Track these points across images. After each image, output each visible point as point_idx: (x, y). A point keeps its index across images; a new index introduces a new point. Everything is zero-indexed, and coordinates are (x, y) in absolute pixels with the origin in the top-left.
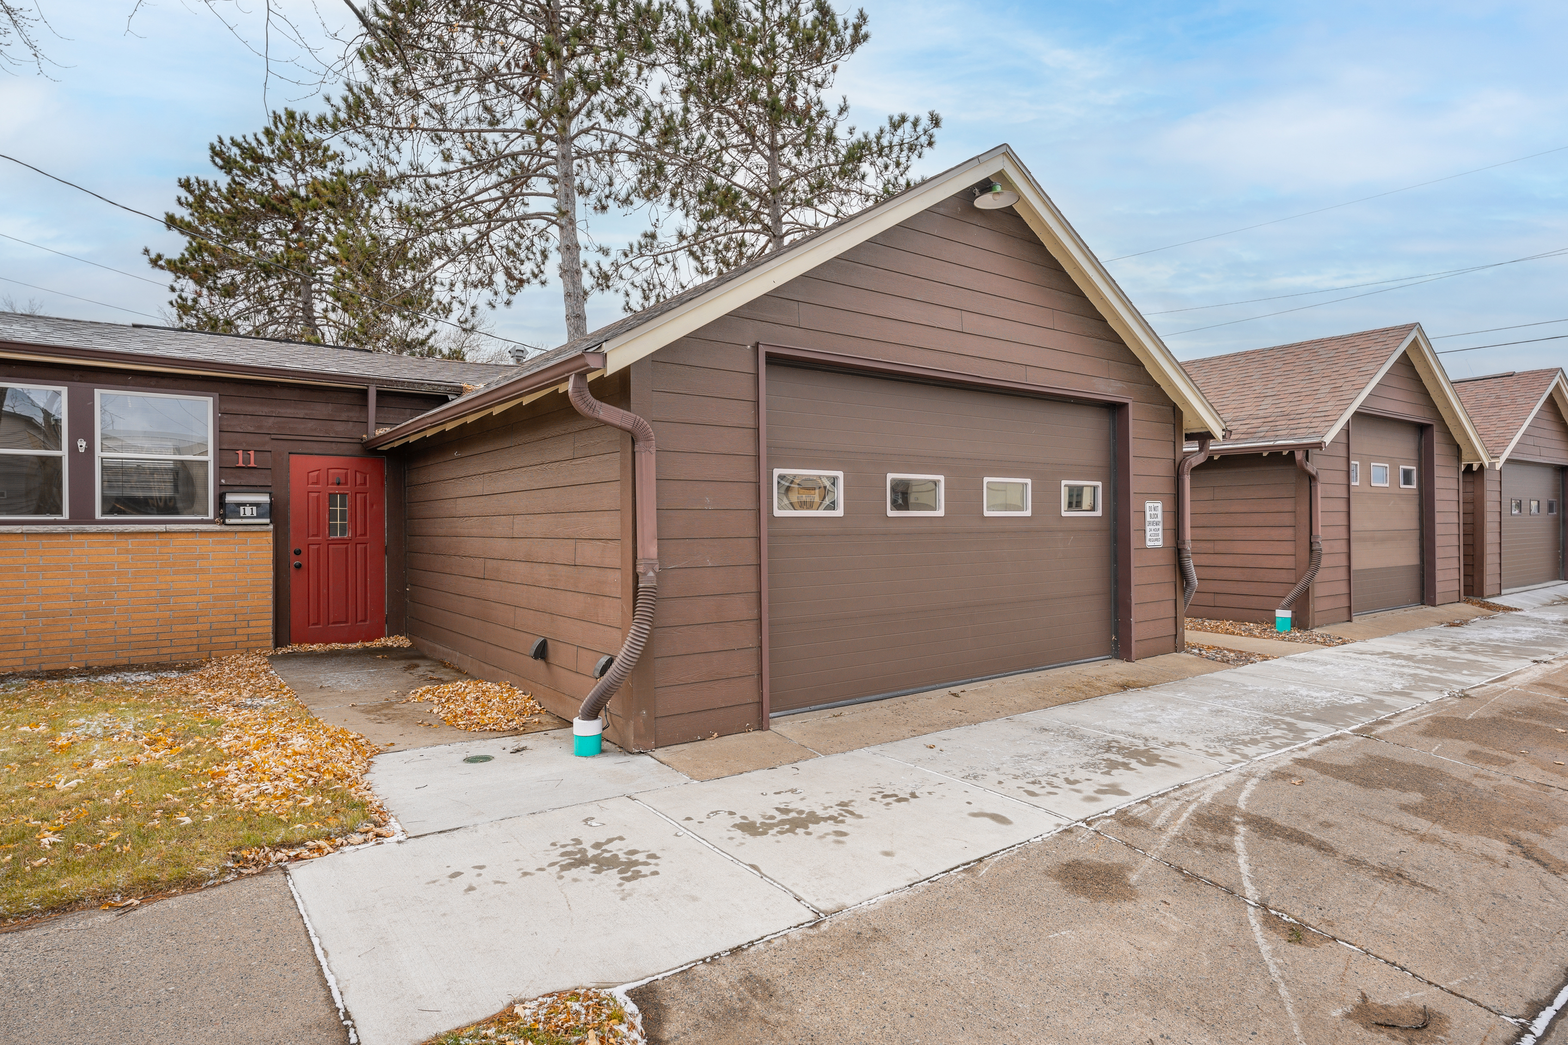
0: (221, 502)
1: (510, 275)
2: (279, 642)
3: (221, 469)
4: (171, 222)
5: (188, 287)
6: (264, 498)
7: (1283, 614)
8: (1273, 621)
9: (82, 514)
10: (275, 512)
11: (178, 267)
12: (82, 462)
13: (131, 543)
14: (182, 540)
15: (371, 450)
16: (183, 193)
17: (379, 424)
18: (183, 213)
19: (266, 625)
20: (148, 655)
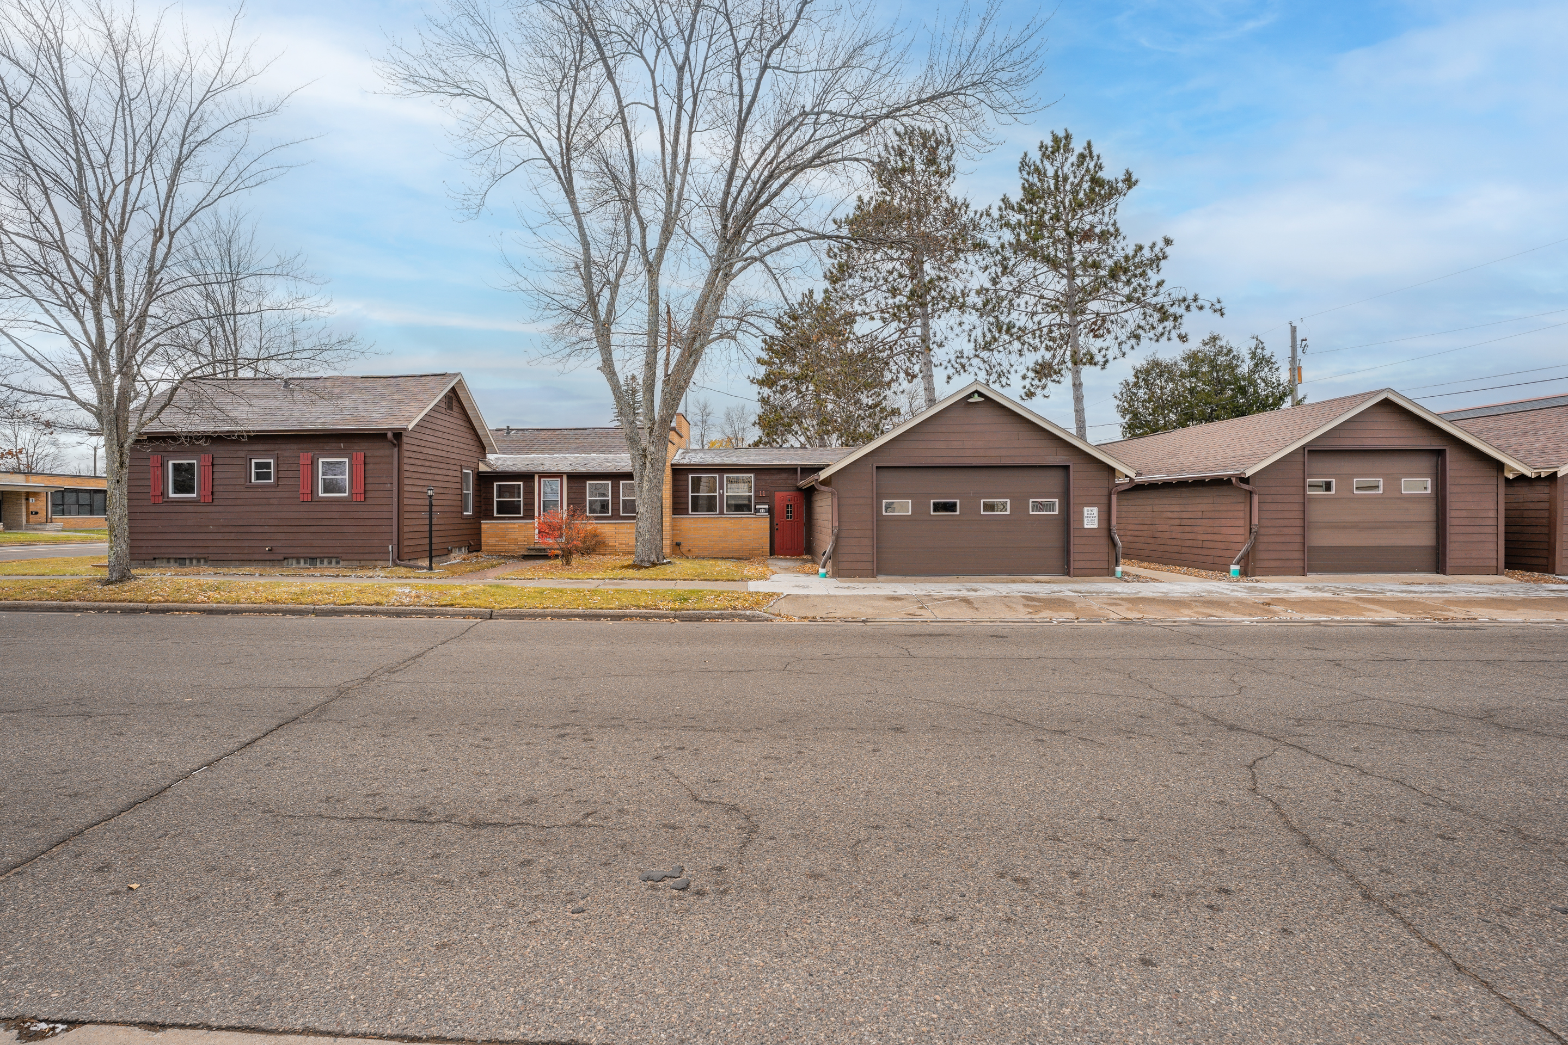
0: (755, 508)
1: (907, 374)
2: (771, 554)
3: (755, 497)
4: (759, 361)
5: (766, 391)
6: (767, 507)
7: (1235, 568)
8: (1228, 571)
9: (721, 513)
10: (770, 511)
11: (762, 383)
12: (721, 496)
13: (732, 521)
14: (745, 520)
15: (799, 489)
16: (763, 345)
17: (801, 480)
18: (764, 355)
19: (767, 548)
20: (736, 555)
